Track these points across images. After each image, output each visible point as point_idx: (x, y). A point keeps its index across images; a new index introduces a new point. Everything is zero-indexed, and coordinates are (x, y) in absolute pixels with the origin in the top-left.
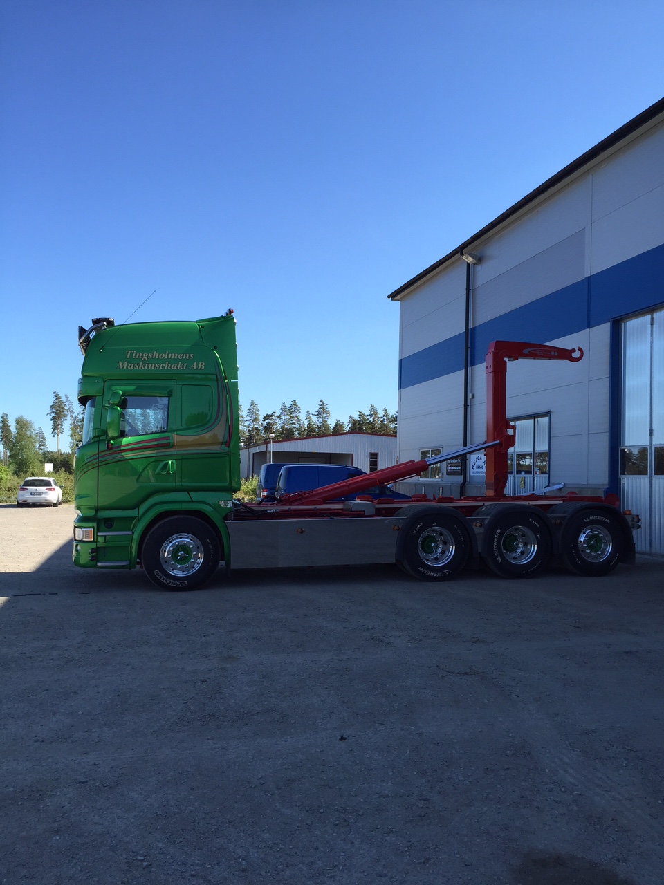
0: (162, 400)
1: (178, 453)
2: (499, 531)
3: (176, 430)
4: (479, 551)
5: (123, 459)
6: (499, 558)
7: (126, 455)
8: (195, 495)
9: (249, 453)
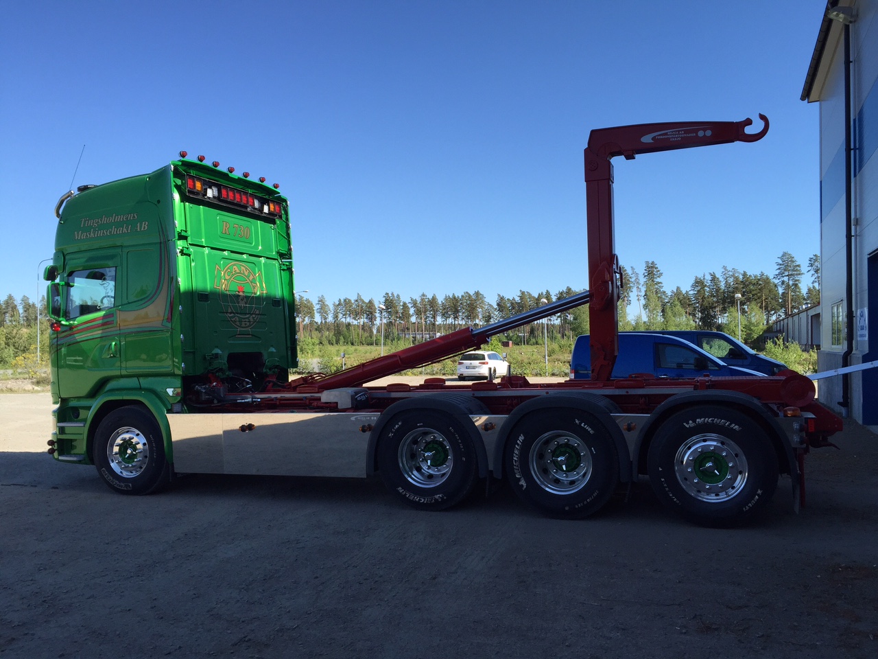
0: (110, 271)
1: (122, 332)
2: (521, 438)
3: (122, 305)
4: (491, 467)
5: (75, 341)
6: (523, 482)
7: (79, 337)
8: (145, 382)
9: (807, 316)
